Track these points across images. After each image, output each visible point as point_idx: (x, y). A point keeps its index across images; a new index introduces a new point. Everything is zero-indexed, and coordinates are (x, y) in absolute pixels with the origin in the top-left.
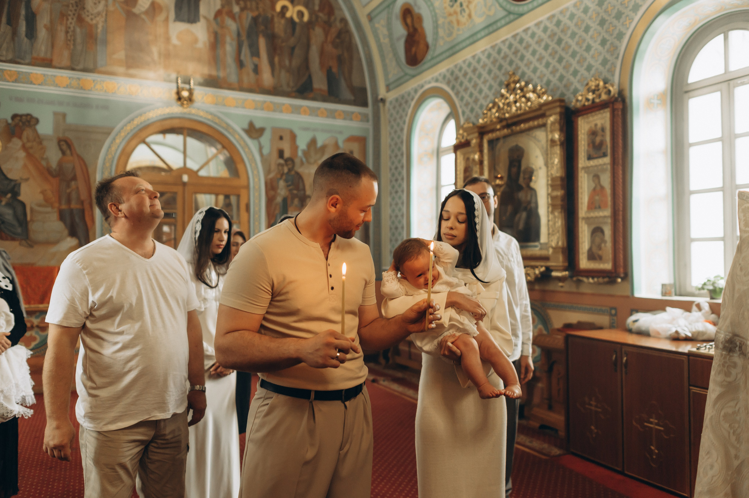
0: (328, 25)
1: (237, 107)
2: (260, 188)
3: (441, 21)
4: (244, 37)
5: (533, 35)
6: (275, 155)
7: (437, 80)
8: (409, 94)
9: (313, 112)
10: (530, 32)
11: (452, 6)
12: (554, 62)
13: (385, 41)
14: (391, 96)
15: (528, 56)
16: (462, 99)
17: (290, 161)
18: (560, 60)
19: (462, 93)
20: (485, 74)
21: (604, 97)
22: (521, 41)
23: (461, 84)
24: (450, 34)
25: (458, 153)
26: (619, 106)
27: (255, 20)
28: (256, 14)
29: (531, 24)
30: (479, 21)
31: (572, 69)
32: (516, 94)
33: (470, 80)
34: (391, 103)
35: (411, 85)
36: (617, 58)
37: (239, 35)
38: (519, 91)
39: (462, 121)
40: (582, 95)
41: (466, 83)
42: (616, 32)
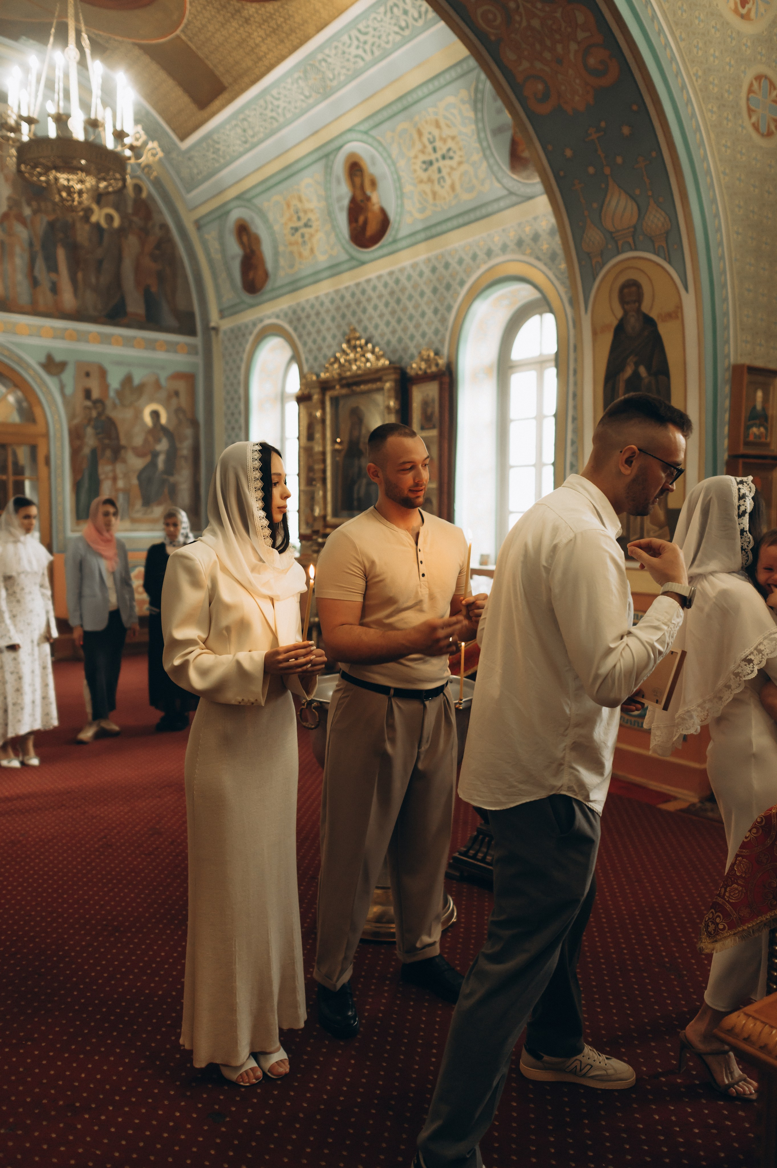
0: (144, 232)
1: (31, 335)
2: (62, 436)
3: (281, 248)
4: (38, 247)
5: (374, 288)
6: (81, 395)
7: (278, 317)
8: (246, 326)
9: (128, 342)
10: (372, 284)
11: (293, 235)
12: (393, 322)
13: (217, 257)
14: (226, 325)
15: (370, 310)
16: (305, 344)
17: (99, 403)
18: (399, 321)
19: (305, 337)
20: (328, 320)
21: (434, 369)
22: (363, 292)
23: (304, 327)
24: (292, 266)
25: (301, 406)
26: (446, 380)
27: (51, 225)
28: (52, 217)
29: (373, 275)
30: (322, 259)
31: (409, 333)
32: (357, 352)
33: (313, 324)
34: (225, 333)
35: (248, 317)
36: (446, 329)
37: (31, 244)
38: (359, 349)
39: (306, 369)
40: (416, 363)
41: (309, 326)
42: (446, 303)
